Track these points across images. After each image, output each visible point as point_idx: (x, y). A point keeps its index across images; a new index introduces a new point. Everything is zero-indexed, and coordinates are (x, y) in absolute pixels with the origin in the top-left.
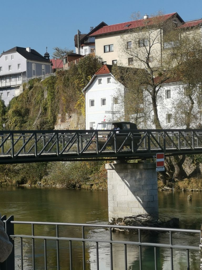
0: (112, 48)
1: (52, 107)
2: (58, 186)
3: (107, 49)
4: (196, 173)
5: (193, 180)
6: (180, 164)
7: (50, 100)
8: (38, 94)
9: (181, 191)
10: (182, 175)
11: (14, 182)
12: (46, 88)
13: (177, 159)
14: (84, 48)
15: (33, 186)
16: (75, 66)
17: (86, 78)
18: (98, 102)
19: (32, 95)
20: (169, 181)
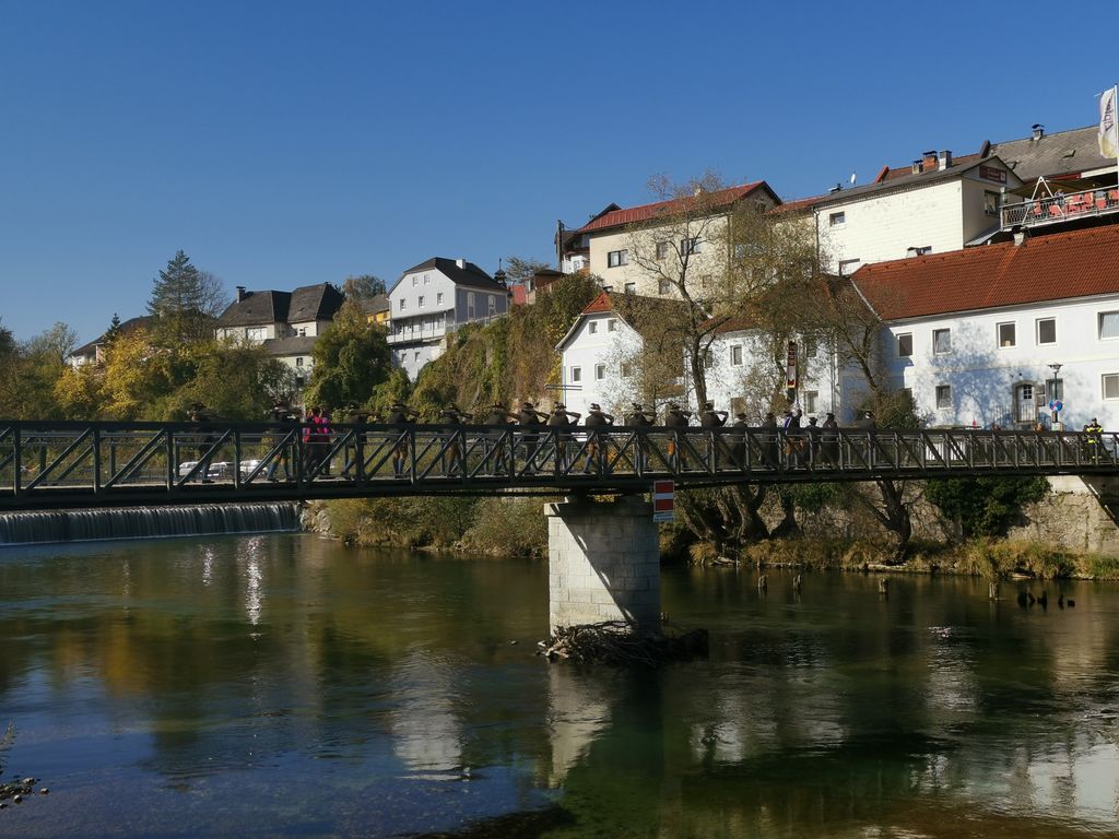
0: (626, 258)
1: (501, 383)
2: (496, 551)
3: (615, 260)
4: (787, 528)
5: (780, 542)
6: (753, 505)
7: (497, 369)
8: (476, 356)
9: (755, 568)
10: (757, 531)
11: (405, 541)
12: (491, 342)
13: (746, 496)
14: (573, 258)
15: (444, 549)
16: (546, 296)
17: (568, 322)
18: (588, 374)
19: (464, 358)
20: (729, 545)
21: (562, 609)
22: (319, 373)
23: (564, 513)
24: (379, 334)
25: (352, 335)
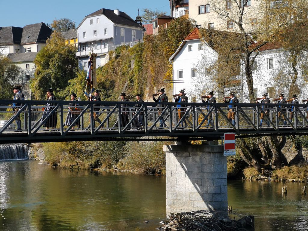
0: (209, 9)
1: (139, 79)
2: (136, 171)
3: (203, 10)
4: (298, 160)
5: (294, 167)
6: (279, 147)
7: (137, 71)
8: (125, 64)
9: (280, 182)
10: (281, 161)
11: (86, 165)
12: (133, 56)
13: (275, 142)
14: (179, 9)
15: (108, 170)
16: (164, 31)
17: (176, 45)
18: (187, 74)
19: (119, 65)
20: (265, 169)
21: (173, 204)
22: (39, 73)
23: (175, 150)
24: (71, 52)
25: (57, 52)
